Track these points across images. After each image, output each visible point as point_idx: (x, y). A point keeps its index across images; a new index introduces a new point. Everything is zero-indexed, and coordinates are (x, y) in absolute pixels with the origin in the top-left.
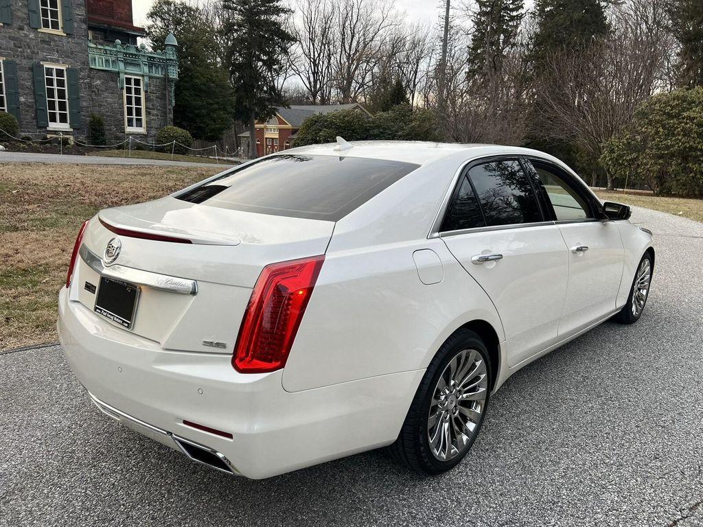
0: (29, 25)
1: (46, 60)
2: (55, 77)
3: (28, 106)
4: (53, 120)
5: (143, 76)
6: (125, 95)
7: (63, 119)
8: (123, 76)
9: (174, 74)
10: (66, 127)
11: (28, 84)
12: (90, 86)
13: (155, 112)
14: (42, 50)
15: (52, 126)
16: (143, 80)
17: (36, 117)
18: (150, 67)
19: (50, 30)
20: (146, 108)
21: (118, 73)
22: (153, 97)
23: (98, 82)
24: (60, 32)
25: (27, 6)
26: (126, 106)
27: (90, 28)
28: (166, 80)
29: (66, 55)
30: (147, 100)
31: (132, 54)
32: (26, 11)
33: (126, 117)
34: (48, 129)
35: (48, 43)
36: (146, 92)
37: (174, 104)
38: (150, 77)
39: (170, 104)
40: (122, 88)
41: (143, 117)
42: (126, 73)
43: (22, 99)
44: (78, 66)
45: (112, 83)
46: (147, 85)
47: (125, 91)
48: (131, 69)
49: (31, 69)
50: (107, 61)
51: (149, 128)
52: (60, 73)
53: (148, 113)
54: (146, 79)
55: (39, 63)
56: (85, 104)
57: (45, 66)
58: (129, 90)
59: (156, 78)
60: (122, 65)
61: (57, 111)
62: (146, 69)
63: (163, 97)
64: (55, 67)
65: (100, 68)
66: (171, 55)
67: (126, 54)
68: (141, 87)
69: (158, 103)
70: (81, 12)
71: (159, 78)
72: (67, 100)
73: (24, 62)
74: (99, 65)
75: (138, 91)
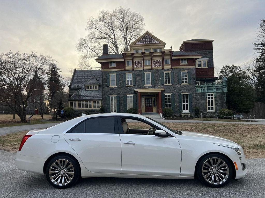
0: (178, 83)
1: (183, 92)
2: (185, 97)
3: (177, 106)
4: (184, 109)
5: (214, 93)
6: (207, 99)
7: (187, 109)
8: (207, 94)
9: (226, 90)
10: (188, 111)
11: (177, 100)
12: (196, 98)
13: (218, 104)
14: (182, 90)
15: (184, 111)
16: (214, 94)
17: (179, 109)
18: (217, 89)
19: (185, 84)
20: (215, 103)
21: (205, 93)
22: (218, 99)
23: (198, 97)
24: (187, 84)
25: (178, 78)
26: (207, 103)
27: (197, 80)
28: (223, 93)
29: (188, 90)
30: (215, 100)
31: (210, 86)
32: (178, 80)
33: (208, 107)
34: (182, 112)
35: (183, 87)
36: (215, 98)
37: (226, 101)
38: (216, 93)
39: (225, 101)
40: (206, 98)
41: (214, 106)
42: (208, 93)
43: (176, 104)
44: (192, 93)
45: (203, 96)
46: (215, 95)
47: (207, 98)
48: (209, 91)
49: (178, 95)
50: (201, 90)
51: (216, 110)
52: (187, 95)
53: (216, 105)
54: (215, 94)
55: (181, 93)
56: (194, 104)
57: (183, 94)
58: (209, 98)
59: (219, 93)
60: (206, 90)
61: (185, 107)
62: (215, 90)
63: (221, 99)
64: (185, 94)
65: (199, 92)
66: (225, 84)
67: (208, 86)
68: (213, 96)
69: (219, 101)
70: (194, 77)
71: (220, 92)
72: (188, 103)
73: (177, 94)
74: (199, 91)
75: (212, 98)
